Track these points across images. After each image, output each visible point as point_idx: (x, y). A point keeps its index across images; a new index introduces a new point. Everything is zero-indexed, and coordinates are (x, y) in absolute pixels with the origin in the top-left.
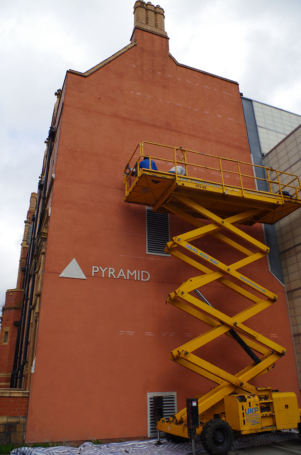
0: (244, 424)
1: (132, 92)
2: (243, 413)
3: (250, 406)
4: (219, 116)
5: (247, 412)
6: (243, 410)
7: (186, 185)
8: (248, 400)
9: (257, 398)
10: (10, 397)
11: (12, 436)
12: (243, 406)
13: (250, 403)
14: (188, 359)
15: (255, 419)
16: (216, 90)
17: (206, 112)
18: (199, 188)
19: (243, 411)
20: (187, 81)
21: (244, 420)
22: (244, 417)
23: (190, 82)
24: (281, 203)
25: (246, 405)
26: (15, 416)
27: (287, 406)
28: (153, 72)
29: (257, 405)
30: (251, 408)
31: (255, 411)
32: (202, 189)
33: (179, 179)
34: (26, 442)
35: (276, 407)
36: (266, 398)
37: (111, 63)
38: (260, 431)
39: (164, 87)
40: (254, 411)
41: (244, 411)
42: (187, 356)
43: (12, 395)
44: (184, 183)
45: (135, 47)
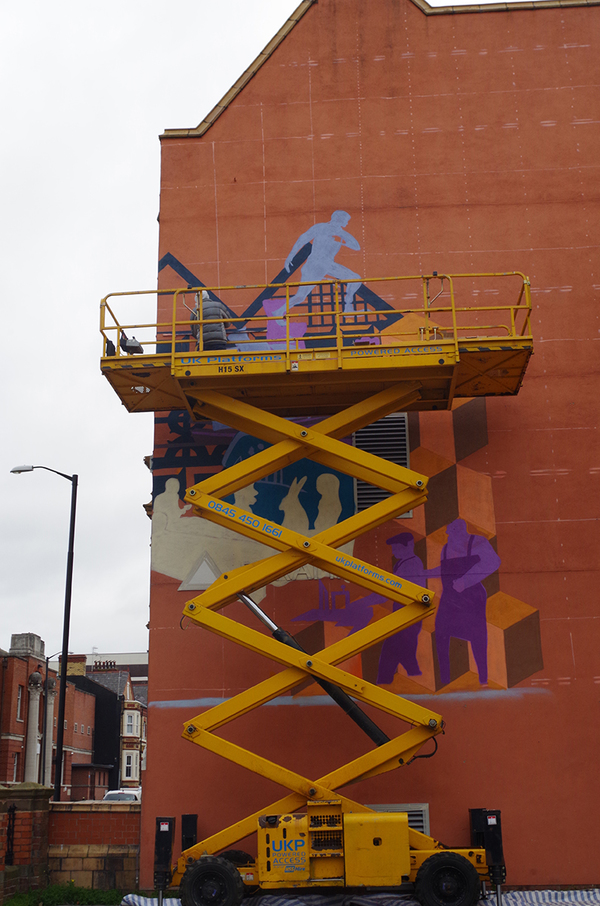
0: (269, 869)
1: (310, 137)
2: (268, 849)
3: (285, 837)
4: (548, 123)
5: (277, 847)
6: (268, 842)
7: (196, 372)
8: (283, 824)
9: (305, 821)
10: (109, 812)
11: (117, 877)
12: (268, 836)
13: (284, 830)
14: (195, 741)
15: (295, 862)
16: (539, 47)
17: (510, 125)
18: (228, 373)
19: (268, 846)
20: (457, 52)
21: (269, 863)
22: (268, 856)
23: (463, 52)
24: (449, 362)
25: (275, 834)
26: (120, 845)
27: (377, 842)
28: (363, 60)
29: (303, 835)
30: (288, 840)
31: (296, 846)
32: (233, 373)
33: (179, 363)
34: (141, 888)
35: (349, 841)
36: (332, 821)
37: (257, 76)
38: (302, 885)
39: (393, 92)
40: (292, 845)
41: (270, 845)
42: (194, 735)
43: (113, 809)
44: (190, 369)
45: (315, 7)
